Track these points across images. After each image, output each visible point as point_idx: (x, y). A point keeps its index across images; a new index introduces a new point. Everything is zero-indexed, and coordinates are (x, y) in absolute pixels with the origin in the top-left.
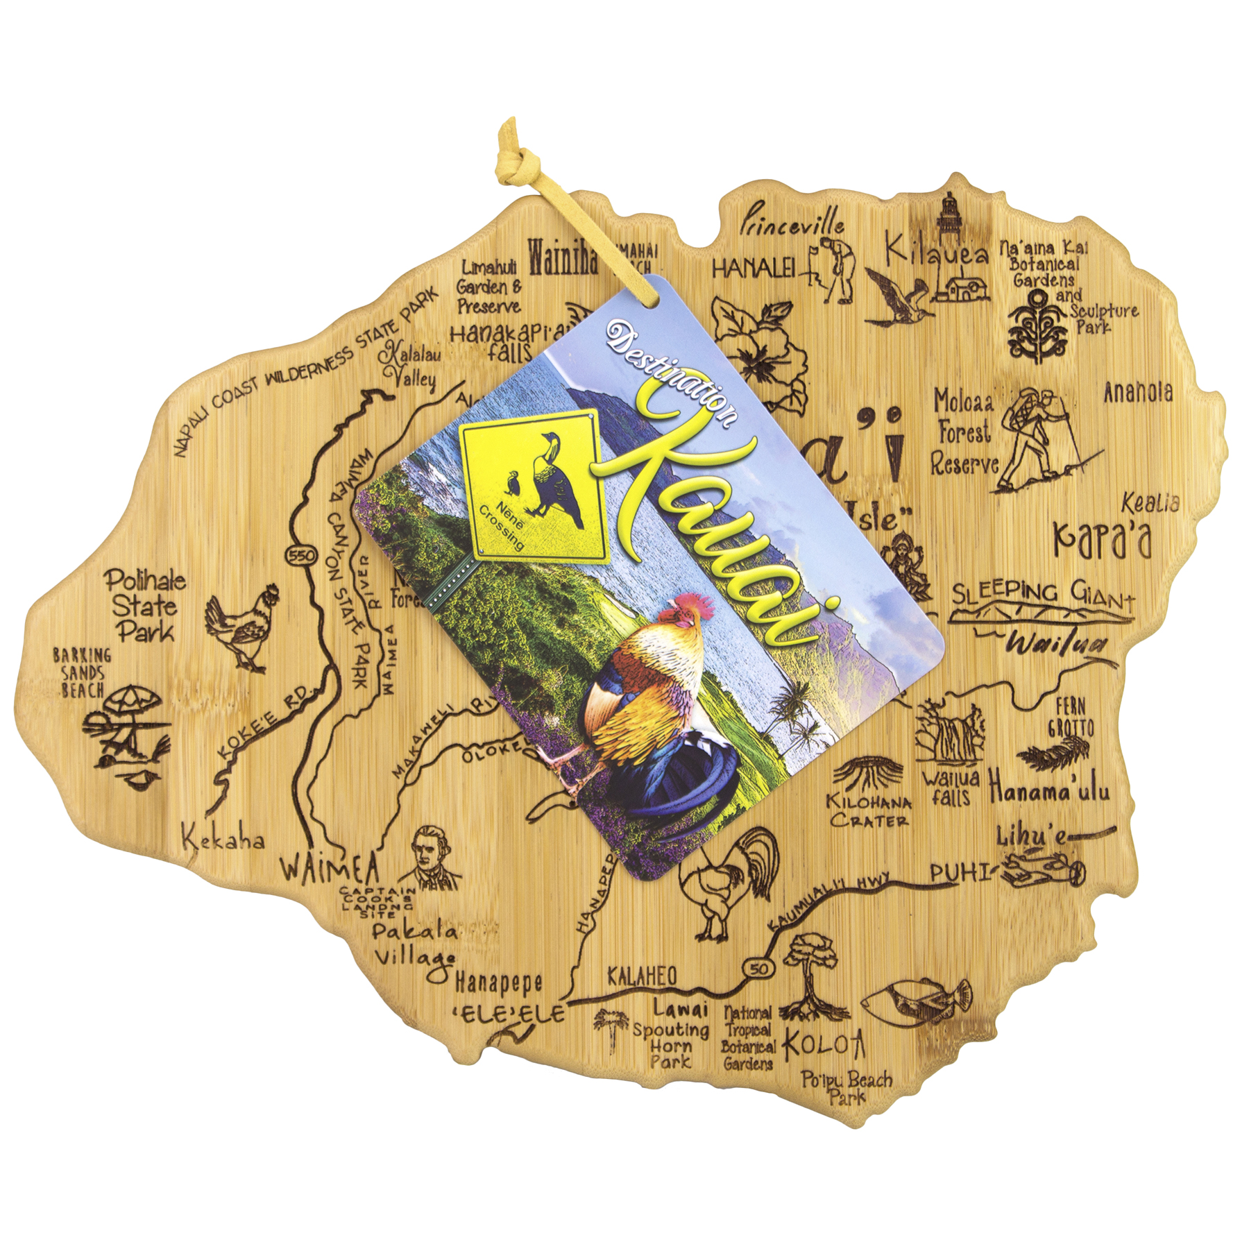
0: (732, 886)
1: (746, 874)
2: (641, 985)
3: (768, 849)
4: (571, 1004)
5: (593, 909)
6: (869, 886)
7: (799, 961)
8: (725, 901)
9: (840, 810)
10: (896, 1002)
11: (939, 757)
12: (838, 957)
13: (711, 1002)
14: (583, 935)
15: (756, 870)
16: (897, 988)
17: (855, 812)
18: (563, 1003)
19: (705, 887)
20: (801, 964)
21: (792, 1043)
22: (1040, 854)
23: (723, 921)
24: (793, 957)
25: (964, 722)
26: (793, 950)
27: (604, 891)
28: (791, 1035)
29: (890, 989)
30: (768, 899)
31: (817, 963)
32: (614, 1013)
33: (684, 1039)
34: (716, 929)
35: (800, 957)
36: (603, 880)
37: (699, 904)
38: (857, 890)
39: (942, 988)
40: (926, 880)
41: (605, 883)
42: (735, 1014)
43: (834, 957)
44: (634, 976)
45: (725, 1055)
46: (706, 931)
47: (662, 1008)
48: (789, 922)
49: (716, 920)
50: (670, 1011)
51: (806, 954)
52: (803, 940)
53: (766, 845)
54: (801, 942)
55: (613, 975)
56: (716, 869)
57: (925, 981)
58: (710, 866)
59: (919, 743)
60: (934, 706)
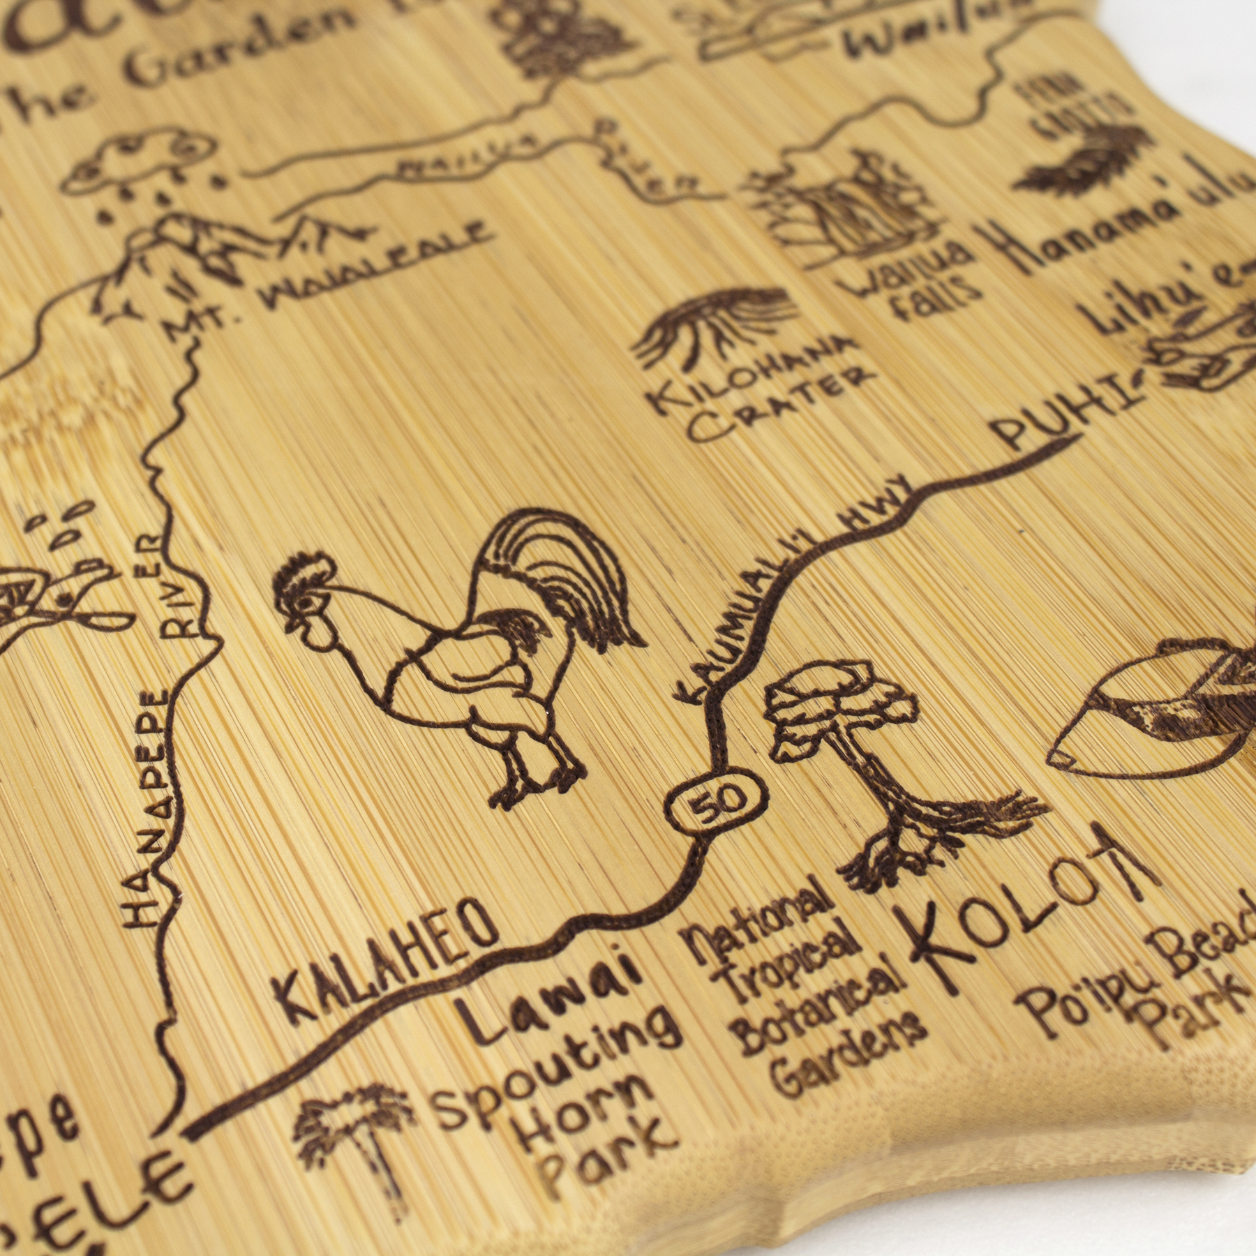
0: (523, 654)
1: (545, 615)
2: (394, 986)
3: (570, 544)
4: (194, 1132)
5: (152, 857)
6: (875, 519)
7: (816, 740)
8: (524, 690)
9: (697, 408)
10: (1137, 722)
11: (849, 246)
12: (910, 689)
13: (633, 941)
14: (152, 933)
15: (568, 597)
16: (1113, 690)
17: (736, 399)
18: (171, 1139)
19: (451, 682)
20: (824, 745)
21: (934, 940)
22: (1210, 317)
23: (549, 737)
24: (792, 739)
25: (856, 180)
26: (781, 724)
27: (167, 803)
28: (919, 921)
29: (1097, 700)
30: (637, 640)
31: (870, 726)
32: (348, 1098)
33: (611, 1072)
34: (540, 764)
35: (811, 730)
36: (150, 778)
37: (456, 725)
38: (853, 537)
39: (1223, 645)
40: (1000, 455)
41: (159, 784)
42: (722, 940)
43: (899, 694)
44: (363, 973)
45: (761, 1062)
46: (512, 780)
47: (491, 1019)
48: (729, 668)
49: (525, 744)
50: (522, 1016)
51: (820, 717)
52: (791, 691)
53: (559, 539)
54: (789, 698)
55: (295, 996)
56: (458, 634)
57: (1168, 647)
58: (437, 635)
59: (786, 242)
60: (773, 180)
